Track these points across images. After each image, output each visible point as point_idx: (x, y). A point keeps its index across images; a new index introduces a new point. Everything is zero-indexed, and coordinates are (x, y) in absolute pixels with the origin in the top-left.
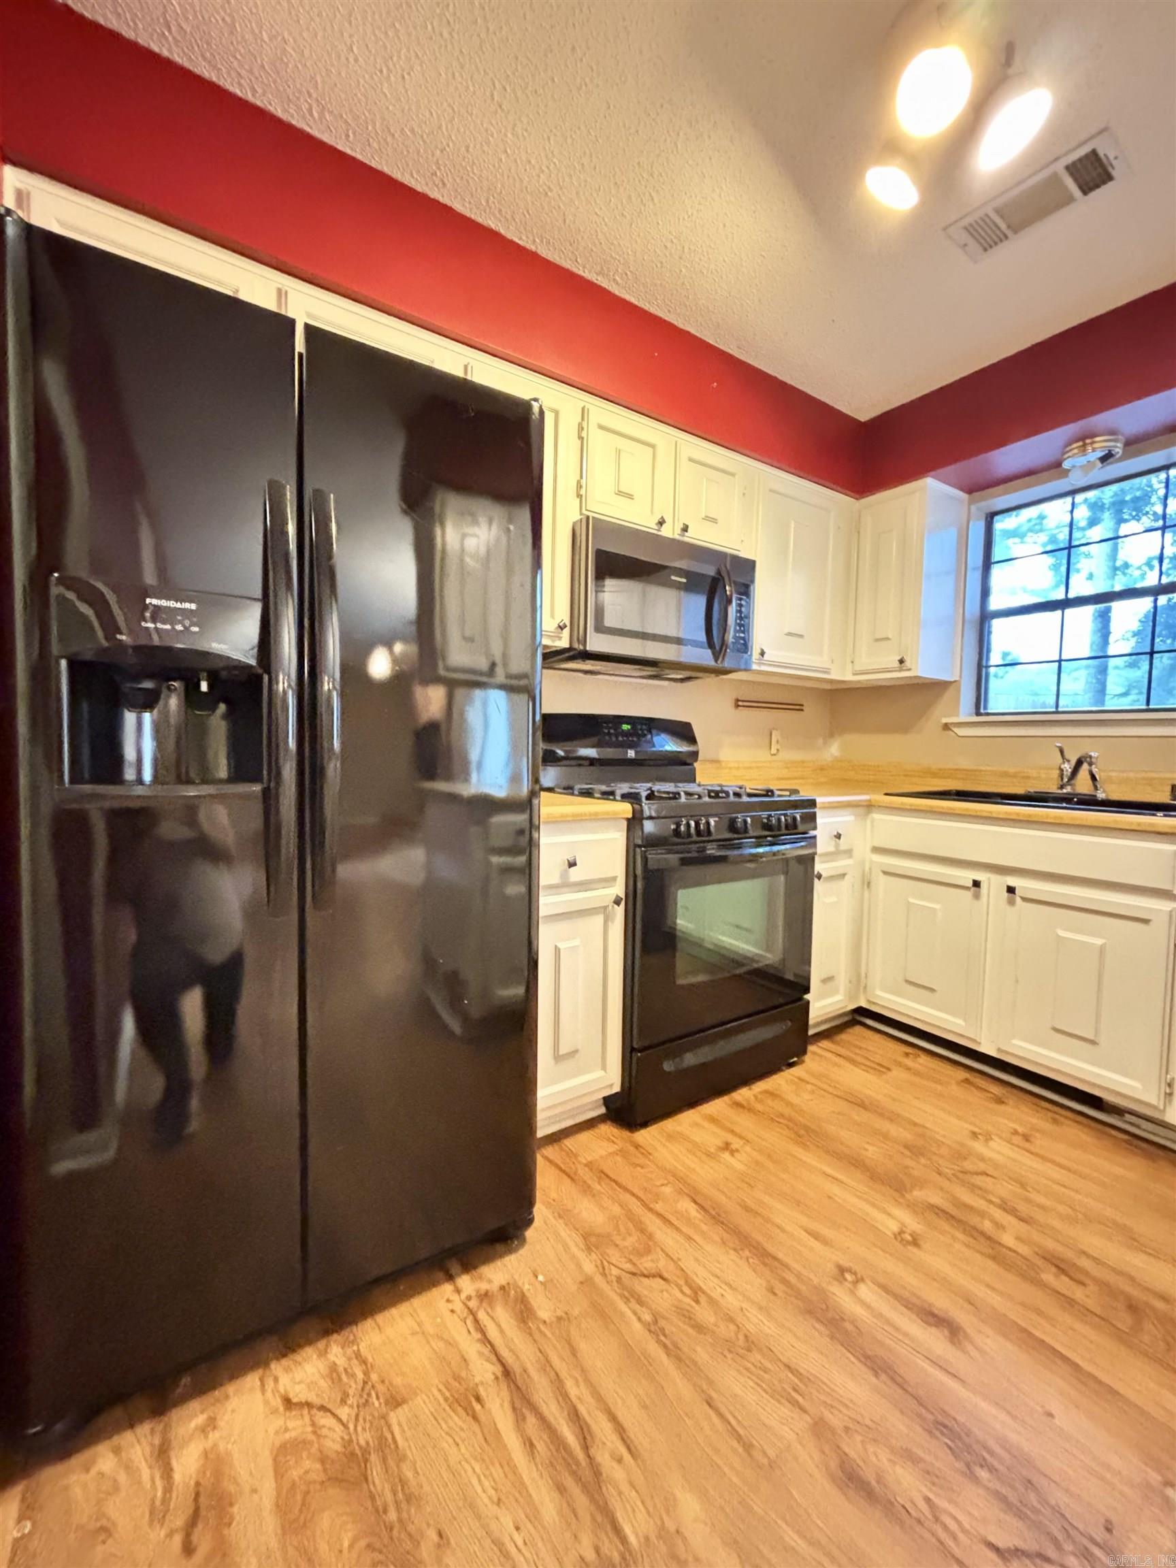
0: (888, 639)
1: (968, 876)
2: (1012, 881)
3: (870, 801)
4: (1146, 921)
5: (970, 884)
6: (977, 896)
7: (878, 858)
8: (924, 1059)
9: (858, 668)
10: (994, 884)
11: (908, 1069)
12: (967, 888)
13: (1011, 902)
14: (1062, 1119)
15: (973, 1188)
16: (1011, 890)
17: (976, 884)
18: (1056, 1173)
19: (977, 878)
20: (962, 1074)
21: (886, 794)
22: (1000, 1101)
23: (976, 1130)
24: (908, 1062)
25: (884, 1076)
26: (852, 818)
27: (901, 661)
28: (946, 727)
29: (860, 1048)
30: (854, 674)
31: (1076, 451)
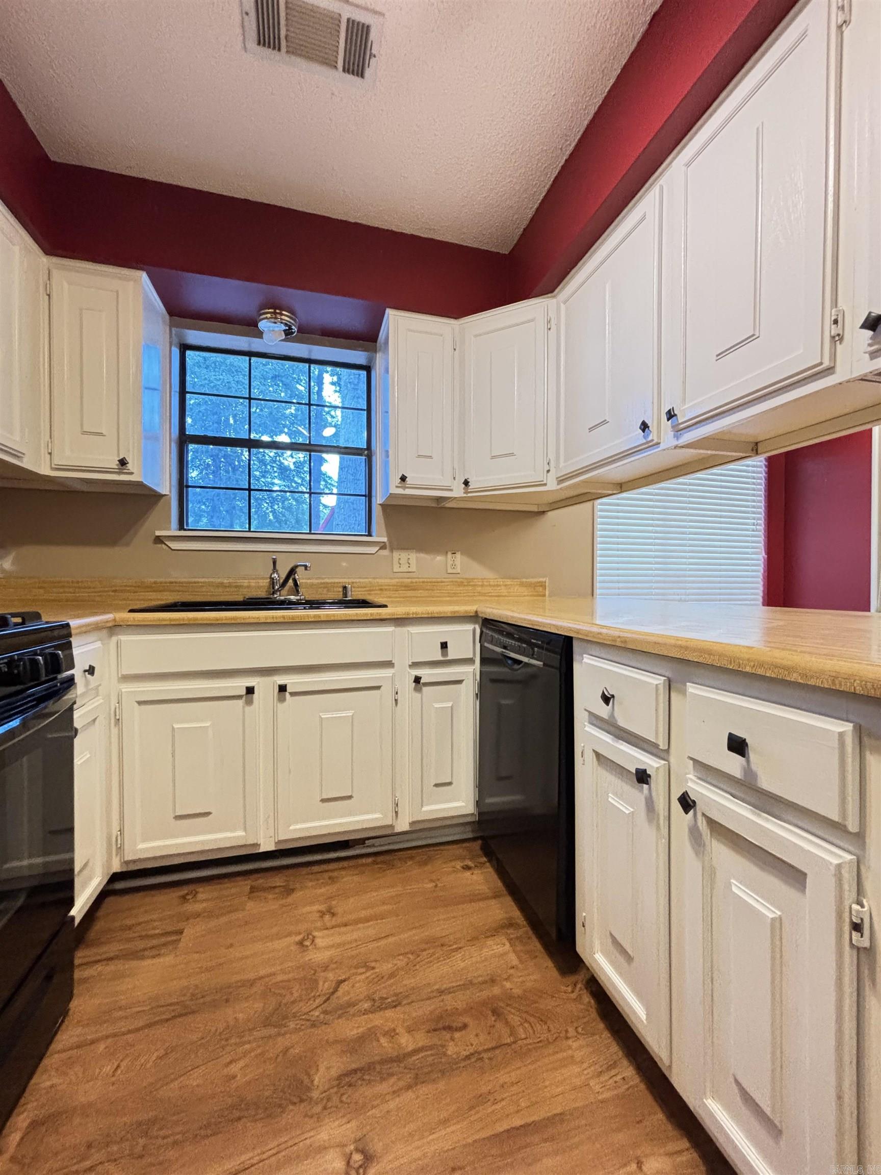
0: (100, 434)
1: (239, 684)
2: (281, 680)
3: (115, 620)
4: (378, 688)
5: (244, 692)
6: (249, 702)
7: (126, 688)
8: (205, 893)
9: (57, 461)
10: (265, 687)
11: (198, 915)
12: (239, 697)
13: (282, 700)
14: (335, 874)
15: (345, 1010)
16: (282, 689)
17: (250, 691)
18: (371, 930)
19: (250, 684)
20: (245, 885)
21: (131, 611)
22: (289, 891)
23: (301, 937)
24: (192, 907)
25: (181, 945)
26: (98, 644)
27: (123, 462)
28: (159, 540)
29: (130, 928)
30: (52, 469)
31: (269, 315)
